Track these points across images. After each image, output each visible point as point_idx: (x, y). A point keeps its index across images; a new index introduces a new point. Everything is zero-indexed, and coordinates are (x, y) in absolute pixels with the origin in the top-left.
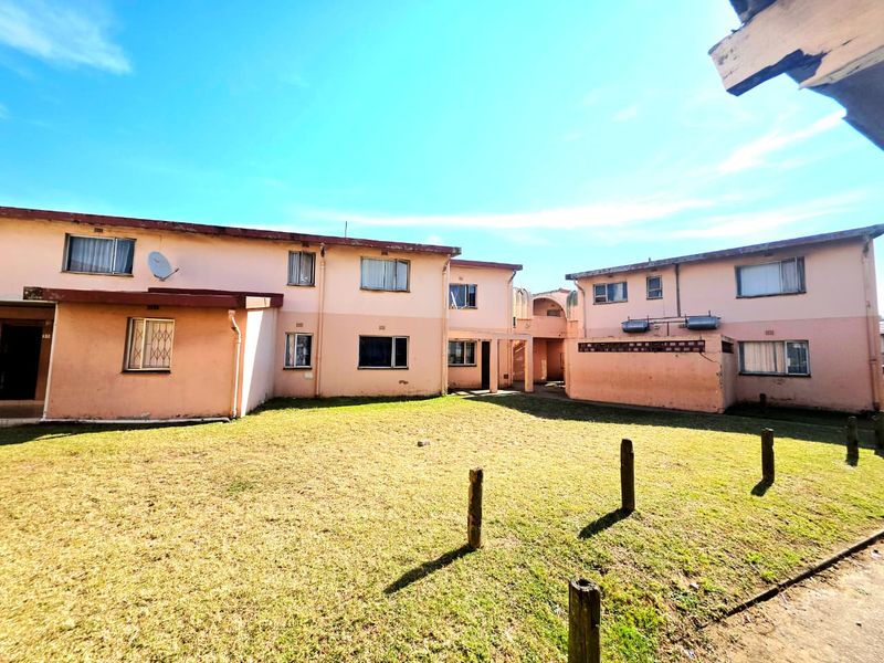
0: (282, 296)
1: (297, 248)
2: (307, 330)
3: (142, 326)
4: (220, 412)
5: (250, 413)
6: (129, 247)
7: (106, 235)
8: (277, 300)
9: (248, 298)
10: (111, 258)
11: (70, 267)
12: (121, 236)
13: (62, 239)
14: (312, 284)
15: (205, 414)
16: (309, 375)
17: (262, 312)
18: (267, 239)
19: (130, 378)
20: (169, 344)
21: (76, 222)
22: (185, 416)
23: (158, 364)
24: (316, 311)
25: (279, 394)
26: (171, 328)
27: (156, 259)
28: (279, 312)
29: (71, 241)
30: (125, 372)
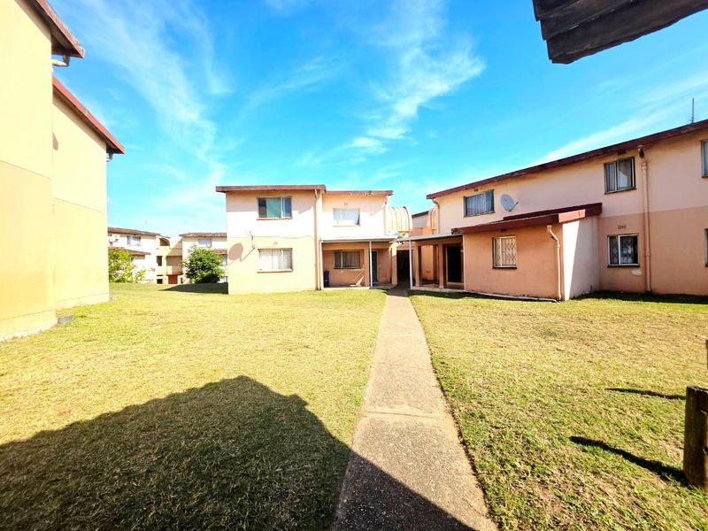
0: (600, 204)
1: (614, 158)
2: (631, 230)
3: (500, 242)
4: (550, 294)
5: (573, 298)
6: (491, 195)
7: (480, 192)
8: (594, 210)
9: (560, 215)
10: (484, 204)
11: (467, 214)
12: (486, 190)
13: (462, 199)
14: (632, 187)
15: (539, 295)
16: (637, 272)
17: (578, 222)
18: (581, 160)
19: (497, 271)
20: (515, 252)
21: (467, 189)
22: (528, 296)
23: (510, 263)
24: (640, 211)
25: (606, 288)
26: (514, 241)
27: (506, 199)
28: (598, 219)
29: (466, 199)
30: (494, 268)
